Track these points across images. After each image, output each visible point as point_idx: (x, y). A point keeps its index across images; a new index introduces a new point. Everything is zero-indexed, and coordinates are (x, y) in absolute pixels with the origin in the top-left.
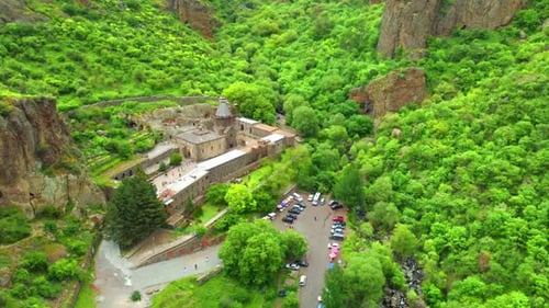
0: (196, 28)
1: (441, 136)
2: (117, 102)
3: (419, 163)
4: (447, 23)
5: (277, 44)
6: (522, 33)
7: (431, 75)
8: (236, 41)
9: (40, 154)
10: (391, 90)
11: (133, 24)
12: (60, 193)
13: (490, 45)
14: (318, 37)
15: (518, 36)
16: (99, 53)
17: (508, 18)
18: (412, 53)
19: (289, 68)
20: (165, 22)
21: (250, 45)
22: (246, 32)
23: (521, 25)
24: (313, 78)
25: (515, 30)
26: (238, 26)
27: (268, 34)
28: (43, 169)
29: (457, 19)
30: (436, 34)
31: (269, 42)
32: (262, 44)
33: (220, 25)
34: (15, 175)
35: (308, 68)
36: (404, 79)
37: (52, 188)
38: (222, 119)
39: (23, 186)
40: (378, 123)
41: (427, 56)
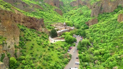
0: (59, 14)
1: (99, 27)
2: (49, 22)
3: (95, 31)
4: (102, 11)
5: (73, 16)
6: (115, 13)
7: (99, 19)
8: (66, 16)
9: (42, 25)
10: (92, 22)
11: (49, 12)
12: (44, 30)
13: (109, 15)
14: (80, 15)
15: (114, 13)
16: (45, 16)
17: (113, 11)
18: (96, 16)
19: (75, 20)
20: (54, 12)
21: (69, 16)
22: (68, 15)
23: (115, 12)
24: (79, 21)
25: (114, 12)
26: (66, 14)
27: (72, 15)
28: (42, 27)
29: (104, 11)
30: (100, 13)
31: (72, 16)
32: (71, 16)
33: (63, 14)
34: (39, 27)
35: (79, 19)
36: (94, 20)
37: (43, 30)
39: (40, 29)
40: (89, 27)
41: (98, 17)
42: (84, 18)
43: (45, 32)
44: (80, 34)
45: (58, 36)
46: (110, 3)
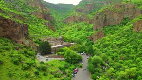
0: (51, 29)
1: (109, 41)
2: (36, 36)
3: (106, 46)
4: (107, 24)
5: (70, 32)
6: (123, 25)
7: (105, 33)
8: (59, 32)
9: (25, 35)
10: (97, 35)
11: (38, 25)
12: (28, 43)
13: (117, 27)
14: (79, 30)
15: (122, 26)
17: (120, 23)
18: (100, 29)
19: (73, 35)
20: (44, 26)
21: (64, 32)
22: (62, 31)
23: (123, 24)
24: (79, 36)
25: (121, 25)
26: (60, 30)
28: (25, 38)
29: (109, 23)
30: (105, 26)
32: (66, 32)
33: (56, 30)
34: (20, 37)
35: (77, 35)
36: (99, 33)
37: (27, 42)
38: (60, 39)
39: (21, 40)
40: (94, 42)
41: (104, 30)
42: (84, 33)
43: (30, 47)
44: (84, 51)
45: (52, 54)
46: (115, 14)
